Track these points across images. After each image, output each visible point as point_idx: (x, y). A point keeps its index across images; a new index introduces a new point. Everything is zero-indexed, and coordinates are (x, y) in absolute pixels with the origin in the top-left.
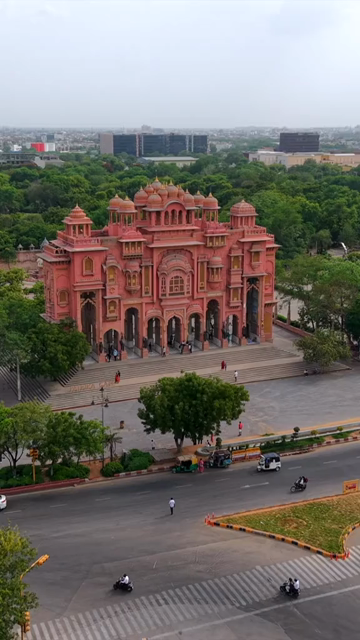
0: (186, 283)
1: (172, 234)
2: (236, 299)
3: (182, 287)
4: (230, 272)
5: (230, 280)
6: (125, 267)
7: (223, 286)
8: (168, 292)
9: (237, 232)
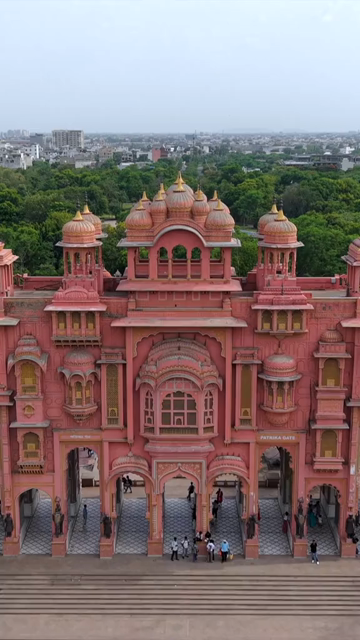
0: (201, 409)
1: (175, 299)
2: (328, 453)
3: (192, 418)
4: (313, 393)
5: (313, 411)
6: (63, 364)
7: (300, 420)
8: (158, 423)
9: (337, 304)
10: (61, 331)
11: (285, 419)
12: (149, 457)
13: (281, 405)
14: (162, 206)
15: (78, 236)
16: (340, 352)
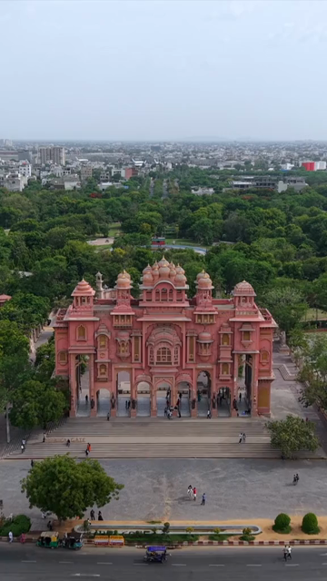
0: (173, 354)
2: (225, 373)
3: (169, 358)
4: (218, 348)
5: (219, 355)
6: (117, 336)
7: (214, 359)
8: (156, 361)
9: (228, 312)
10: (117, 323)
11: (207, 358)
12: (151, 374)
13: (206, 353)
14: (158, 273)
15: (123, 284)
16: (229, 331)
